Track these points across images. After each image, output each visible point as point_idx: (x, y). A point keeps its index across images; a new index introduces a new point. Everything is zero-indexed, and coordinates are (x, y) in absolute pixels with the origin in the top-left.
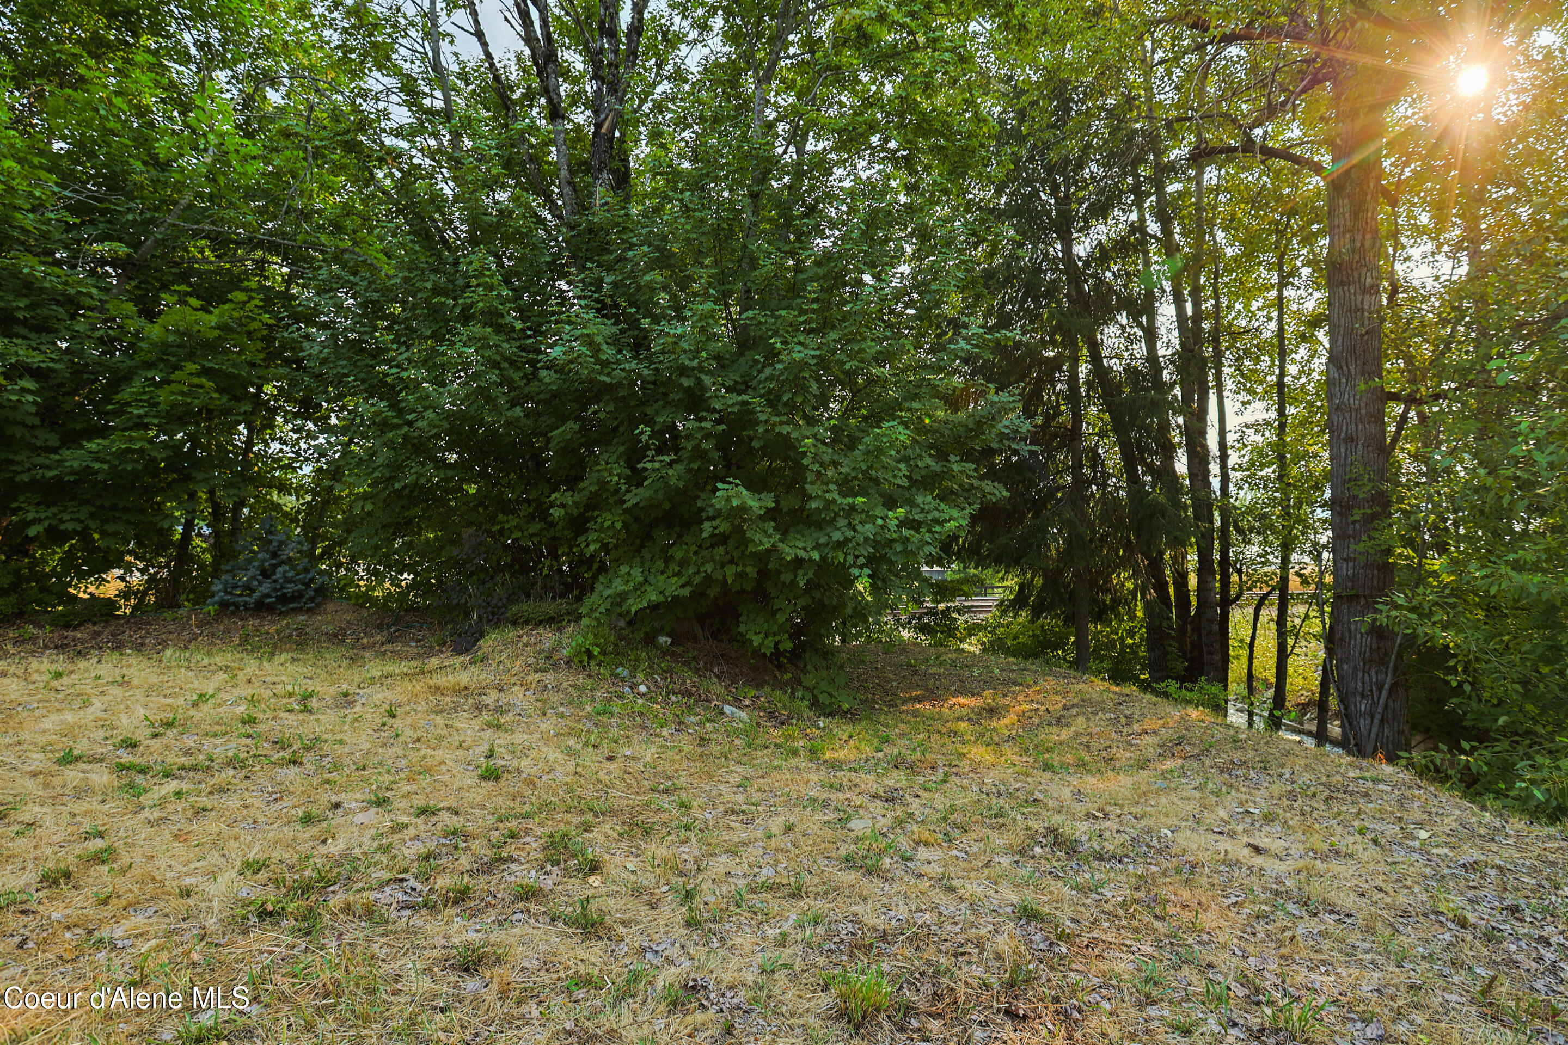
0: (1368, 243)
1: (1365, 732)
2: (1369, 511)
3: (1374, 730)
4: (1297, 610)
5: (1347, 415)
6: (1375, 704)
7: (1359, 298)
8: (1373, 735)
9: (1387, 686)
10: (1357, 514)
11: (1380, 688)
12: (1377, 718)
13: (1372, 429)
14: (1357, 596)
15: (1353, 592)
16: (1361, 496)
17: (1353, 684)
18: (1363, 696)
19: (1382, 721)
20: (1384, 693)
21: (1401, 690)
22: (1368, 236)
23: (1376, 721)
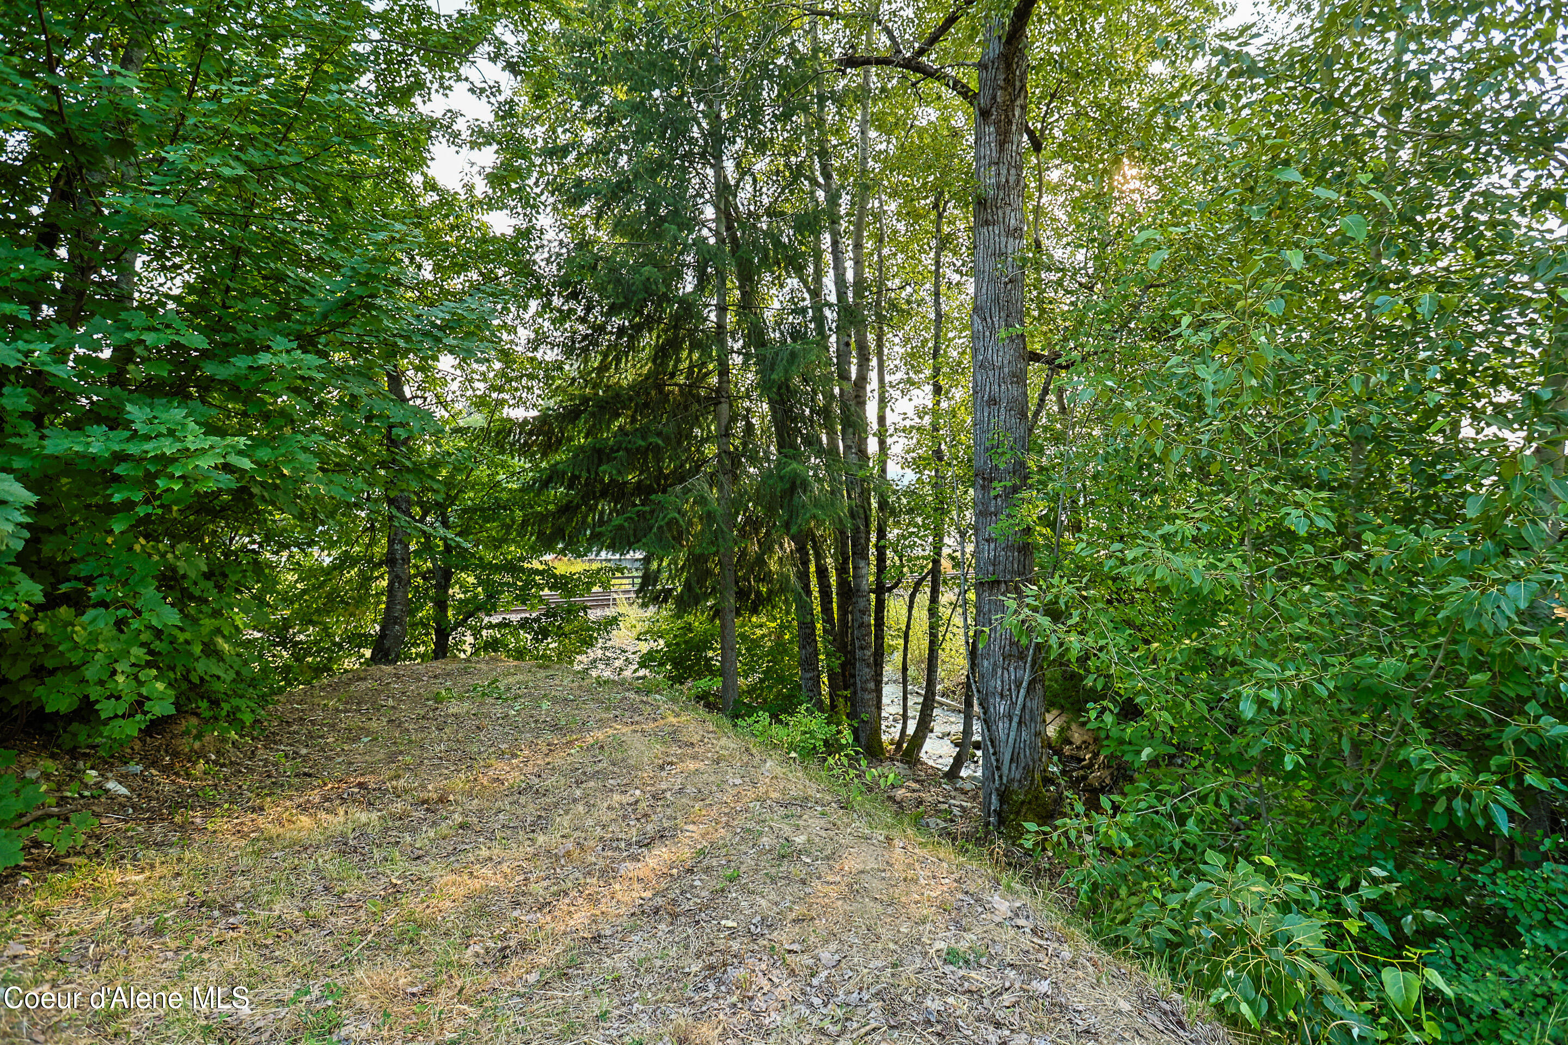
0: (1012, 179)
1: (1003, 737)
2: (1009, 484)
3: (1012, 735)
4: (947, 596)
5: (991, 373)
6: (1014, 704)
7: (1003, 239)
8: (1011, 740)
9: (1025, 684)
10: (998, 487)
11: (1018, 687)
12: (1016, 719)
13: (1015, 391)
14: (998, 582)
15: (993, 578)
16: (1002, 466)
17: (992, 683)
18: (1002, 696)
19: (1020, 723)
20: (1023, 692)
21: (1038, 686)
22: (1013, 171)
23: (1014, 724)
